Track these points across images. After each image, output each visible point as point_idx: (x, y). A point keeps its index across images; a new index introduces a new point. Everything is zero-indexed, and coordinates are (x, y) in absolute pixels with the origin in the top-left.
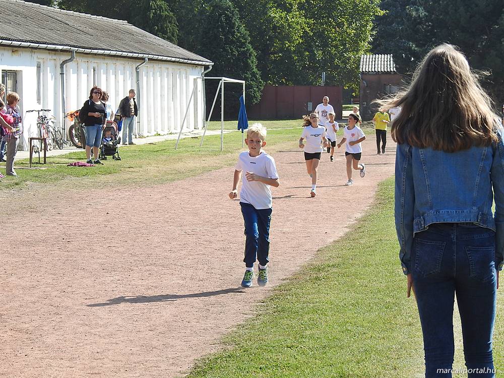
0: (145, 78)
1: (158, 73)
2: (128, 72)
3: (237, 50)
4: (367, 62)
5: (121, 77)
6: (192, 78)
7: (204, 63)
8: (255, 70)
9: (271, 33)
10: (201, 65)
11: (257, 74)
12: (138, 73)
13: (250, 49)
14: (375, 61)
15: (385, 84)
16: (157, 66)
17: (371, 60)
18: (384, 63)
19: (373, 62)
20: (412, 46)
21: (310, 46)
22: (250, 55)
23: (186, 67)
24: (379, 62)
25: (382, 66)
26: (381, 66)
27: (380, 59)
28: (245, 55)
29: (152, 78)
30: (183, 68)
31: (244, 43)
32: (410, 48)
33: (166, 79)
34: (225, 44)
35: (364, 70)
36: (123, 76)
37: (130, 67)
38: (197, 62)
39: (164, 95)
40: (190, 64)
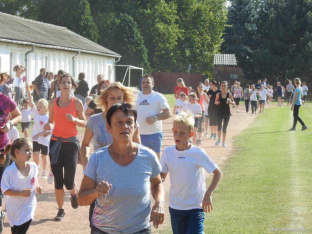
0: (78, 64)
1: (86, 61)
2: (67, 60)
3: (135, 49)
4: (218, 59)
6: (107, 65)
8: (146, 61)
9: (157, 38)
10: (114, 57)
11: (147, 64)
12: (73, 61)
13: (143, 48)
14: (223, 58)
15: (229, 73)
16: (86, 57)
17: (220, 57)
18: (229, 59)
20: (248, 49)
21: (182, 47)
22: (144, 52)
23: (104, 58)
26: (227, 61)
27: (226, 57)
28: (140, 51)
29: (82, 65)
33: (91, 65)
34: (128, 44)
35: (216, 64)
36: (64, 62)
37: (69, 57)
38: (111, 55)
39: (90, 76)
40: (107, 56)
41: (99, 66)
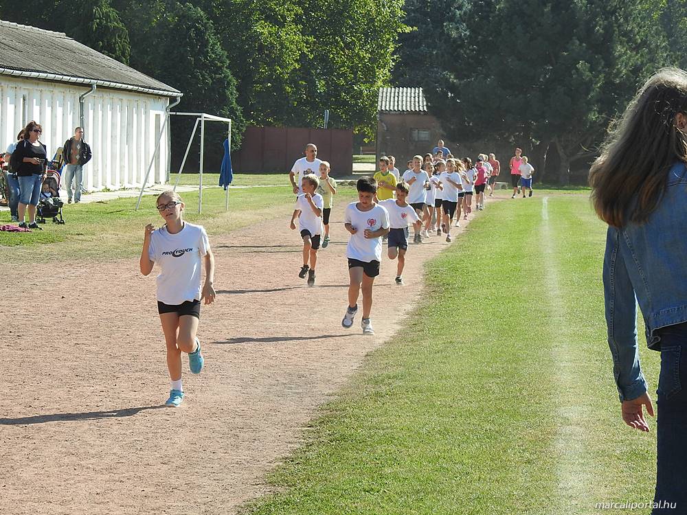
0: (91, 112)
1: (109, 106)
2: (69, 103)
3: (211, 77)
4: (388, 98)
5: (59, 110)
6: (153, 113)
7: (170, 93)
8: (234, 104)
9: (256, 55)
10: (167, 96)
11: (237, 110)
12: (82, 104)
13: (228, 77)
14: (398, 97)
15: (411, 129)
16: (108, 96)
17: (392, 95)
18: (410, 99)
19: (396, 98)
20: (450, 78)
21: (309, 74)
22: (229, 84)
23: (146, 98)
24: (404, 99)
25: (408, 103)
26: (406, 104)
27: (405, 94)
28: (222, 84)
29: (100, 112)
30: (142, 100)
31: (220, 68)
32: (447, 80)
33: (119, 114)
34: (195, 68)
35: (383, 108)
36: (61, 108)
37: (72, 96)
38: (161, 92)
39: (116, 136)
40: (152, 94)
41: (135, 116)
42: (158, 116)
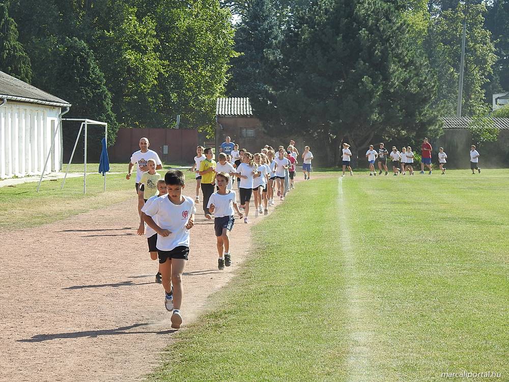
0: (3, 119)
1: (16, 114)
3: (92, 92)
4: (224, 105)
6: (49, 119)
7: (62, 104)
8: (110, 112)
9: (126, 75)
10: (59, 106)
11: (112, 116)
13: (105, 91)
14: (231, 105)
15: (241, 128)
16: (15, 107)
17: (227, 103)
18: (240, 106)
19: (229, 106)
20: (269, 90)
21: (165, 88)
22: (106, 97)
23: (44, 108)
24: (236, 106)
25: (239, 109)
26: (237, 109)
27: (236, 102)
28: (101, 97)
29: (10, 119)
30: (40, 110)
31: (99, 85)
32: (267, 92)
33: (24, 120)
34: (80, 85)
35: (220, 113)
38: (55, 104)
39: (22, 137)
40: (48, 105)
41: (36, 121)
42: (53, 122)
